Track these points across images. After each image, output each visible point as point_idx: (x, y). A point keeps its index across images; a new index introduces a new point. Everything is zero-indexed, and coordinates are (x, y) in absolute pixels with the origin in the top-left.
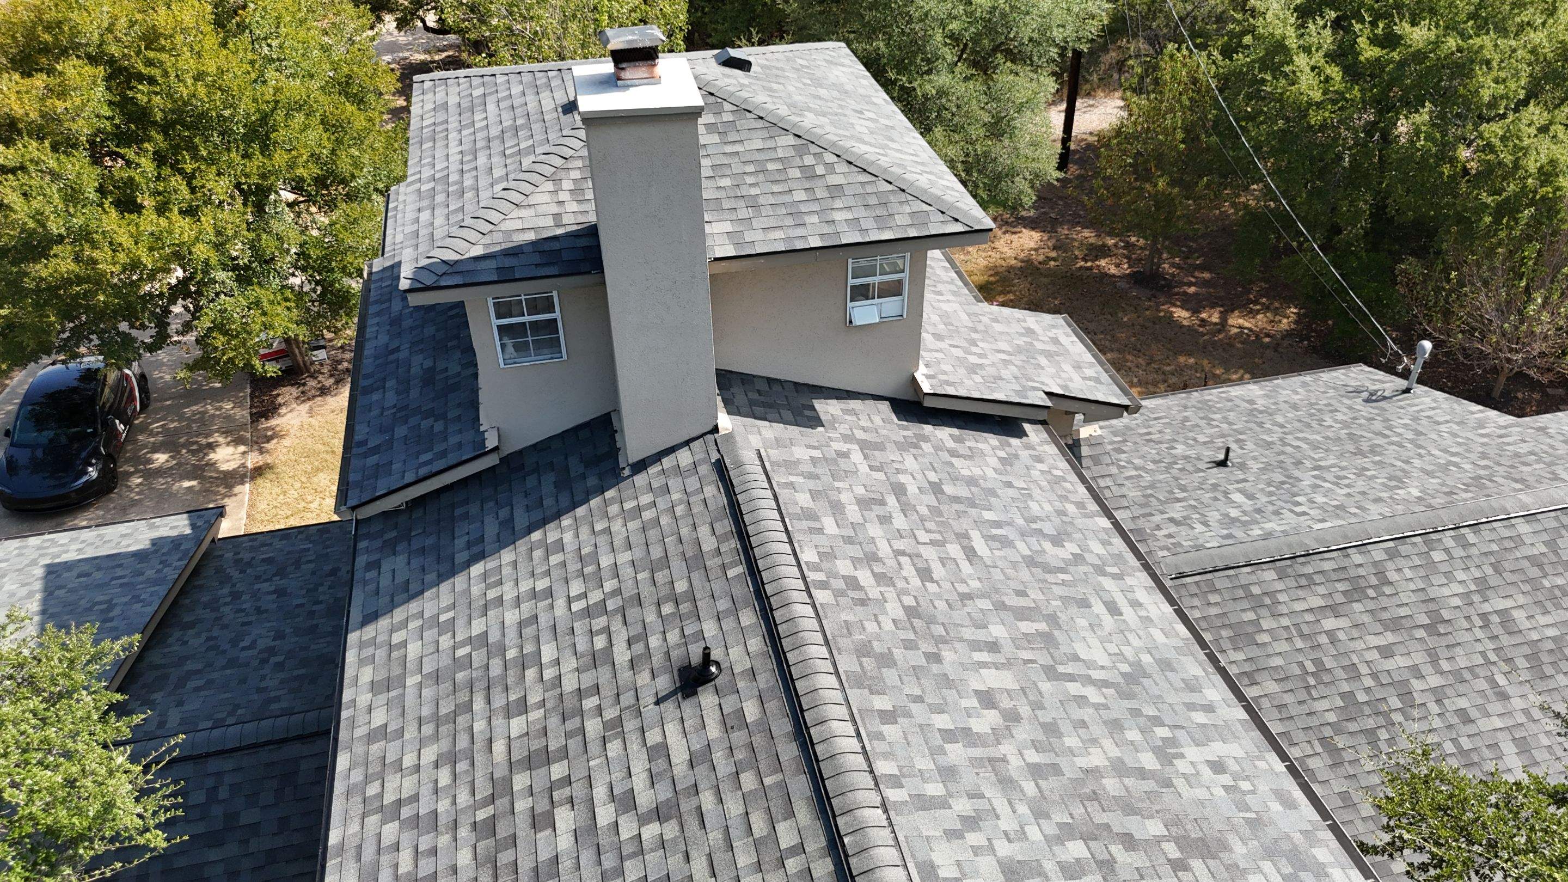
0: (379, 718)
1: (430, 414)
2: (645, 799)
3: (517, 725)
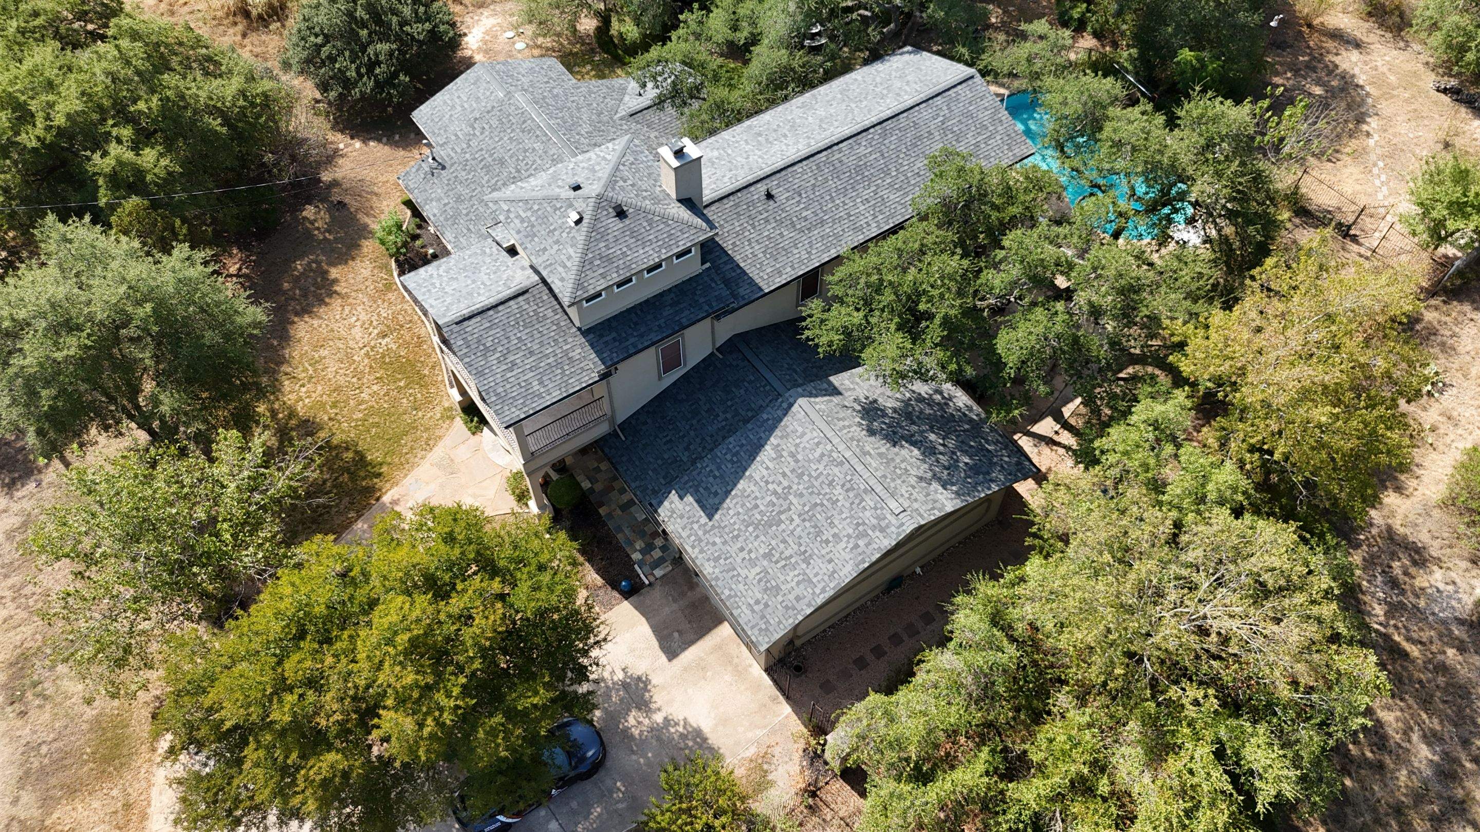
3: (786, 233)
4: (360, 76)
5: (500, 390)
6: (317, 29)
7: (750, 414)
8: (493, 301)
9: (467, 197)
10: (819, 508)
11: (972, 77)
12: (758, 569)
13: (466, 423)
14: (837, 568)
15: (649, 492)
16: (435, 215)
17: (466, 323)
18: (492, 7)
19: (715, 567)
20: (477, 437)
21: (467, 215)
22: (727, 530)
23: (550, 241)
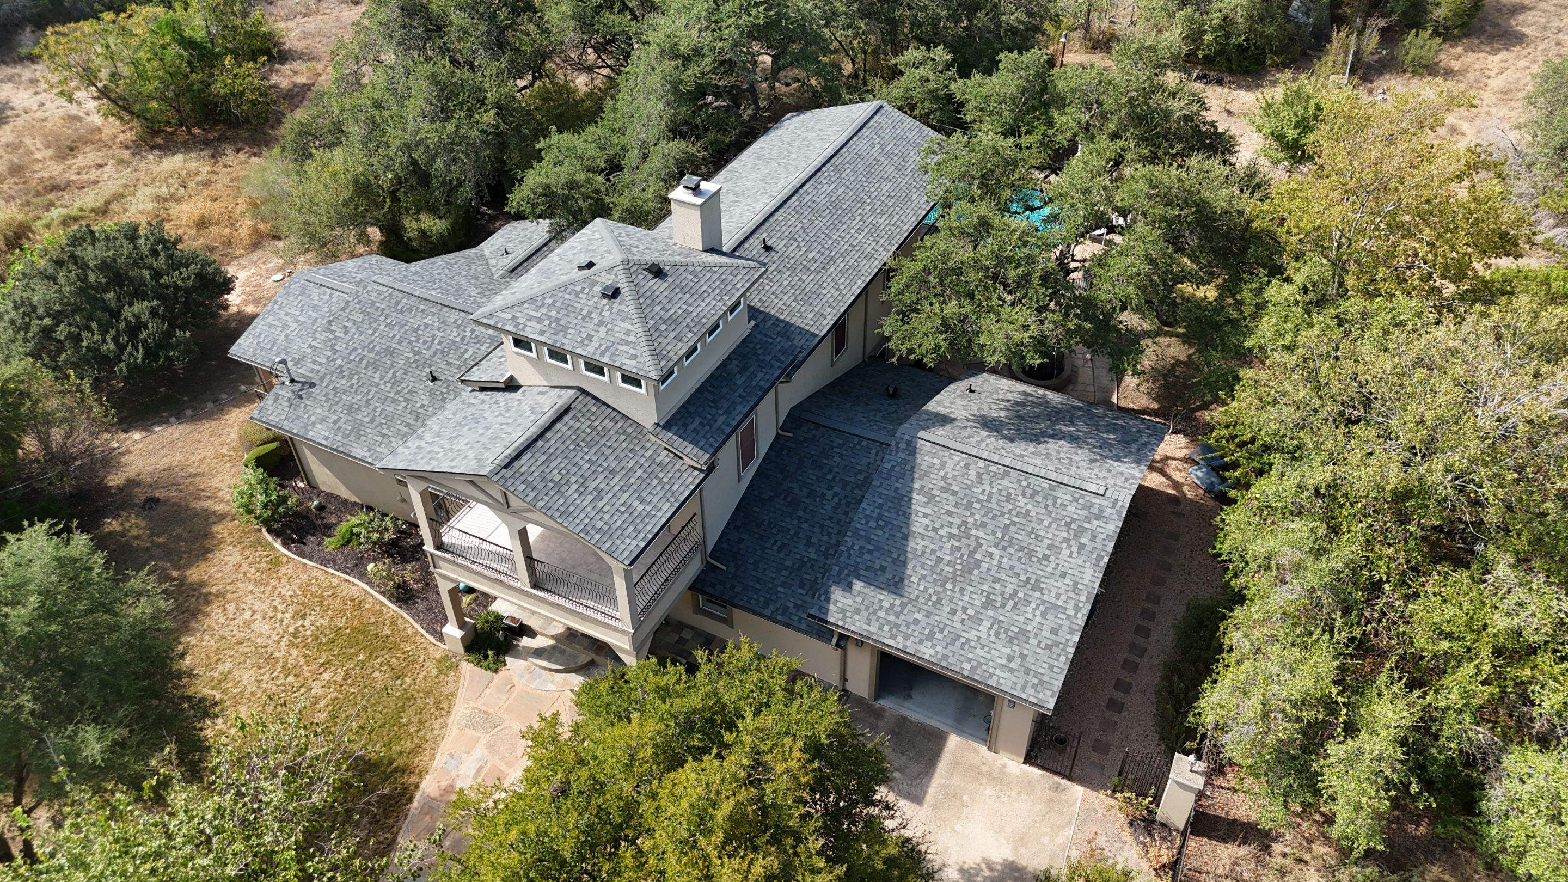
0: (829, 310)
1: (756, 354)
2: (796, 244)
3: (804, 277)
4: (121, 348)
5: (600, 524)
6: (41, 311)
7: (861, 477)
8: (534, 430)
9: (363, 403)
10: (1012, 528)
11: (881, 107)
12: (987, 624)
13: (478, 664)
14: (1078, 580)
15: (794, 611)
16: (326, 438)
17: (517, 464)
18: (235, 263)
19: (934, 646)
20: (502, 673)
21: (372, 421)
22: (921, 600)
23: (591, 326)
